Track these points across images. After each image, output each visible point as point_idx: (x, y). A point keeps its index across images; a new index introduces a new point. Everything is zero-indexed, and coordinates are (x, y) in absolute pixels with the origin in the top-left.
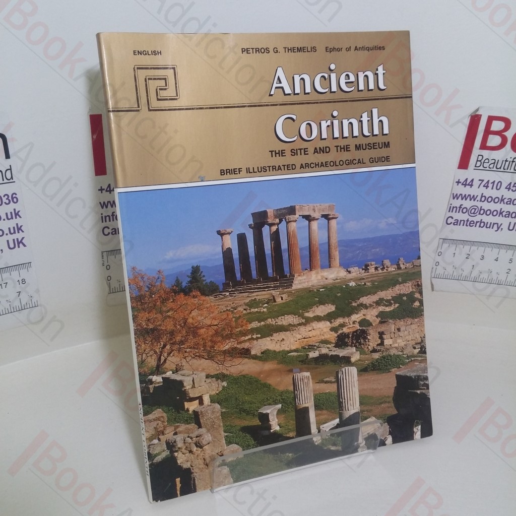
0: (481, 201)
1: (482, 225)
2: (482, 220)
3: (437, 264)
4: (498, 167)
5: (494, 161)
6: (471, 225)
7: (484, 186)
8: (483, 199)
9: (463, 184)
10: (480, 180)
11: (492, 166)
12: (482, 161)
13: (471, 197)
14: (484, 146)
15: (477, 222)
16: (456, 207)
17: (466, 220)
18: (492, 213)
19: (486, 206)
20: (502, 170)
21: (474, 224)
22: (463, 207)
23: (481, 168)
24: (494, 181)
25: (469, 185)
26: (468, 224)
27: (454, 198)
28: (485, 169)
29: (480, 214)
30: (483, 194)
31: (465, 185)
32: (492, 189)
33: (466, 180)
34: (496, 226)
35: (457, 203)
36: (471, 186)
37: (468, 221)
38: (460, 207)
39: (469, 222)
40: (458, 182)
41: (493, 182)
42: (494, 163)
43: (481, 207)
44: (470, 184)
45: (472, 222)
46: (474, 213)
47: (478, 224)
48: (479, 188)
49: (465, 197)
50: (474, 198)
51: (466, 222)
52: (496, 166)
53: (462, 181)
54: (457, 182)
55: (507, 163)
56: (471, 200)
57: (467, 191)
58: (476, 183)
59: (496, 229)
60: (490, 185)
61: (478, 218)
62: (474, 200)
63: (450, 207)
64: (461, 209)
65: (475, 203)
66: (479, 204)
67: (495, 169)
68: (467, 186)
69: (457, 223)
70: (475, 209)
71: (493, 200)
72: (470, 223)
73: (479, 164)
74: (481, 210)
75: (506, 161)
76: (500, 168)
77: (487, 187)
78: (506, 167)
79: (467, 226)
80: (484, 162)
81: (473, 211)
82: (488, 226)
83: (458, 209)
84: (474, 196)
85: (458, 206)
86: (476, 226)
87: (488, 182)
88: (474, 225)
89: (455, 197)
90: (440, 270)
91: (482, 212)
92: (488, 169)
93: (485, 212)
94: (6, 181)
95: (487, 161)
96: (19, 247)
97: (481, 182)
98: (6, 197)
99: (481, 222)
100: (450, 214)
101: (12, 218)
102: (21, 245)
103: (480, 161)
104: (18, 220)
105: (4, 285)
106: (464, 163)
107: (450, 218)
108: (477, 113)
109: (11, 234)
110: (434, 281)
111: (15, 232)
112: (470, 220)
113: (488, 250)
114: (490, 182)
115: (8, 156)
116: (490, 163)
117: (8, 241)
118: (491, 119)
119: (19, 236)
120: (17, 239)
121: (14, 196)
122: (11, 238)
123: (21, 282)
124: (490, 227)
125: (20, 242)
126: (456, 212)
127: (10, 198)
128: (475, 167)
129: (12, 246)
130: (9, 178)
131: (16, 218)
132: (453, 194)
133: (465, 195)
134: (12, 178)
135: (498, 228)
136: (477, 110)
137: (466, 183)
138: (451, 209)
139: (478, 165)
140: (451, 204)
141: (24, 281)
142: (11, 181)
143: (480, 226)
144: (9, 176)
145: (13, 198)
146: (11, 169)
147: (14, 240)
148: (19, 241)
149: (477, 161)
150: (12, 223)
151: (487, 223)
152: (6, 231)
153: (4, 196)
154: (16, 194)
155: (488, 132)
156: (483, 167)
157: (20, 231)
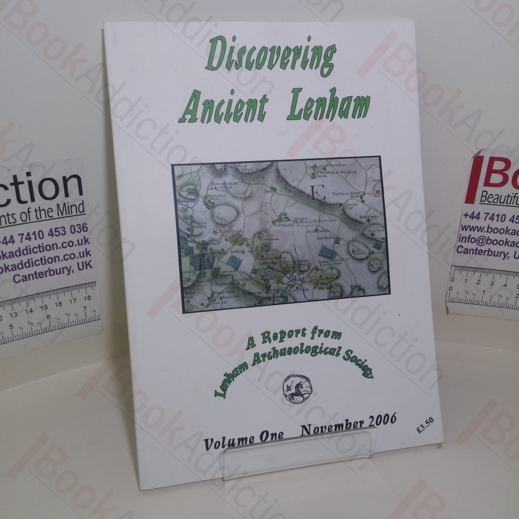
0: (487, 232)
1: (490, 253)
2: (489, 249)
3: (451, 289)
4: (502, 201)
5: (497, 197)
7: (490, 219)
8: (490, 230)
9: (470, 217)
10: (485, 213)
11: (495, 201)
12: (487, 197)
13: (479, 228)
14: (487, 183)
15: (485, 251)
16: (465, 237)
17: (475, 249)
18: (498, 243)
19: (493, 236)
20: (505, 204)
21: (482, 252)
22: (471, 237)
23: (486, 202)
25: (475, 217)
26: (477, 253)
27: (463, 230)
28: (489, 203)
29: (487, 243)
30: (489, 225)
31: (472, 218)
32: (497, 221)
33: (473, 213)
34: (502, 254)
35: (466, 234)
36: (478, 218)
37: (477, 249)
38: (469, 237)
39: (478, 251)
40: (466, 215)
41: (498, 215)
42: (498, 198)
43: (488, 237)
44: (477, 216)
46: (482, 243)
47: (486, 253)
48: (485, 220)
49: (473, 229)
50: (480, 229)
51: (475, 251)
52: (499, 201)
53: (469, 214)
54: (464, 215)
55: (510, 198)
56: (478, 231)
57: (474, 223)
58: (482, 216)
59: (503, 258)
60: (495, 218)
61: (486, 247)
62: (481, 231)
63: (460, 237)
64: (470, 239)
65: (483, 234)
66: (487, 235)
67: (499, 203)
68: (474, 219)
69: (467, 251)
70: (483, 239)
71: (499, 231)
72: (479, 252)
73: (484, 199)
74: (488, 240)
75: (509, 196)
76: (504, 202)
77: (493, 219)
78: (509, 202)
79: (476, 254)
80: (488, 197)
81: (480, 242)
82: (496, 254)
83: (467, 239)
84: (481, 227)
85: (467, 236)
87: (493, 215)
88: (483, 254)
89: (464, 228)
90: (453, 295)
91: (489, 242)
92: (492, 203)
93: (492, 242)
94: (79, 213)
95: (491, 196)
96: (87, 268)
97: (486, 215)
98: (79, 226)
99: (489, 251)
100: (460, 244)
101: (82, 244)
102: (88, 266)
103: (485, 196)
104: (87, 246)
105: (73, 301)
106: (470, 199)
107: (461, 247)
108: (480, 155)
109: (81, 257)
110: (449, 304)
111: (84, 256)
112: (479, 249)
113: (497, 276)
114: (495, 215)
115: (81, 193)
116: (494, 198)
117: (78, 263)
118: (492, 160)
119: (87, 259)
120: (86, 262)
121: (85, 225)
122: (80, 260)
123: (87, 298)
124: (497, 256)
125: (88, 265)
126: (465, 242)
127: (81, 228)
128: (481, 201)
129: (81, 267)
130: (81, 211)
131: (85, 244)
132: (462, 225)
133: (473, 226)
134: (84, 211)
135: (505, 256)
136: (480, 152)
137: (473, 216)
138: (461, 239)
140: (461, 235)
141: (89, 298)
142: (83, 213)
143: (488, 255)
144: (81, 210)
145: (83, 228)
146: (83, 204)
147: (83, 262)
148: (87, 263)
149: (482, 196)
150: (82, 248)
151: (495, 251)
152: (77, 255)
153: (77, 226)
154: (86, 224)
155: (490, 171)
156: (488, 201)
157: (88, 255)
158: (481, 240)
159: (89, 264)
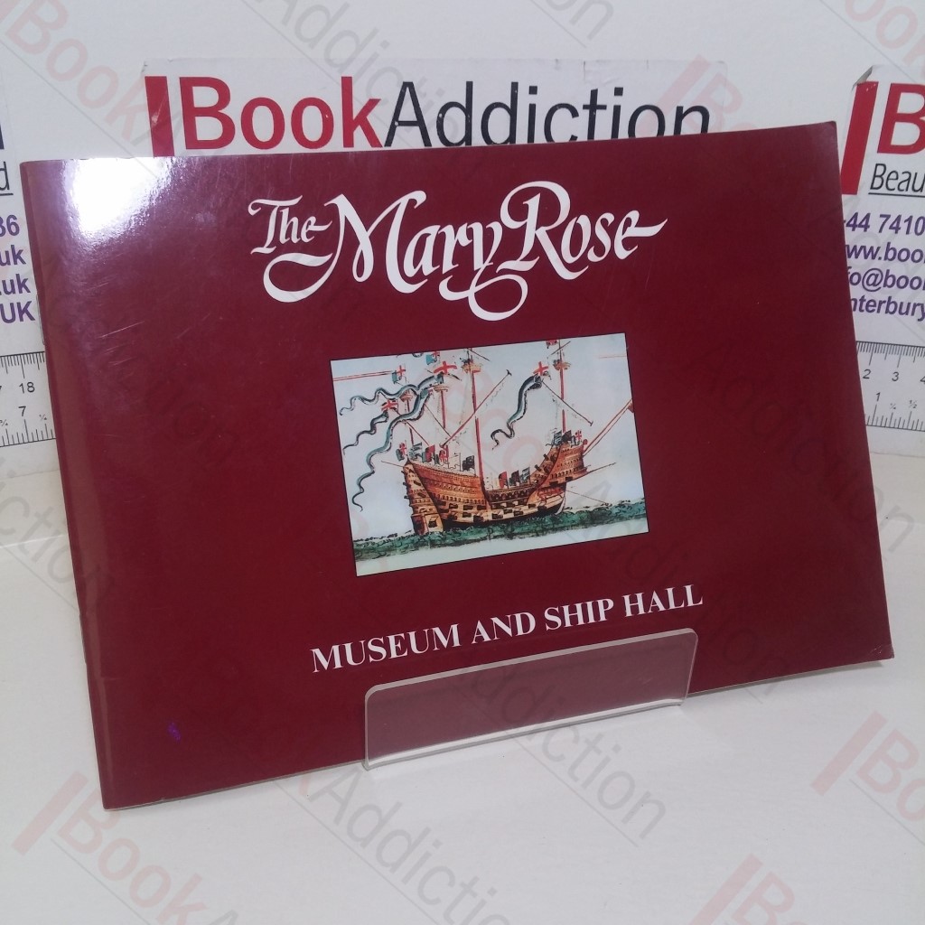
0: (886, 258)
1: (892, 308)
2: (890, 298)
4: (917, 187)
5: (907, 176)
6: (870, 309)
7: (891, 228)
8: (891, 254)
9: (848, 225)
10: (881, 216)
11: (903, 186)
12: (885, 177)
13: (867, 251)
14: (885, 146)
15: (881, 303)
17: (858, 297)
18: (909, 283)
19: (897, 269)
21: (875, 306)
22: (851, 271)
23: (884, 190)
24: (911, 217)
25: (860, 226)
26: (864, 308)
28: (890, 193)
29: (885, 285)
30: (889, 244)
31: (854, 227)
32: (908, 233)
33: (856, 215)
34: (918, 309)
36: (866, 227)
37: (862, 300)
39: (865, 304)
41: (909, 220)
42: (909, 180)
43: (888, 271)
44: (864, 223)
45: (872, 303)
46: (874, 284)
47: (884, 307)
48: (880, 231)
49: (854, 252)
50: (872, 253)
51: (859, 303)
52: (911, 186)
53: (847, 217)
56: (866, 257)
58: (875, 222)
59: (920, 317)
60: (903, 226)
61: (881, 295)
62: (873, 257)
65: (877, 264)
66: (884, 266)
67: (910, 192)
68: (857, 229)
70: (877, 276)
71: (910, 256)
72: (868, 305)
73: (878, 182)
74: (887, 277)
77: (897, 229)
79: (861, 311)
80: (888, 179)
81: (871, 281)
82: (904, 310)
84: (872, 248)
86: (878, 311)
87: (899, 218)
88: (876, 308)
91: (890, 281)
92: (896, 192)
93: (896, 282)
95: (893, 176)
96: (21, 320)
97: (885, 219)
101: (8, 263)
102: (25, 316)
103: (881, 176)
104: (19, 268)
106: (848, 183)
108: (870, 79)
109: (7, 293)
111: (13, 291)
112: (867, 299)
113: (906, 359)
114: (903, 219)
116: (899, 181)
118: (896, 91)
119: (21, 298)
120: (19, 304)
121: (12, 220)
122: (6, 300)
123: (26, 387)
124: (907, 313)
127: (5, 225)
128: (872, 188)
129: (8, 315)
131: (16, 263)
133: (855, 247)
134: (7, 186)
136: (869, 73)
137: (855, 222)
139: (876, 185)
141: (31, 387)
142: (6, 191)
143: (887, 311)
145: (9, 225)
146: (5, 170)
147: (12, 305)
148: (23, 307)
149: (875, 176)
151: (902, 304)
154: (15, 218)
155: (892, 117)
156: (888, 189)
157: (23, 289)
158: (872, 278)
159: (25, 310)
